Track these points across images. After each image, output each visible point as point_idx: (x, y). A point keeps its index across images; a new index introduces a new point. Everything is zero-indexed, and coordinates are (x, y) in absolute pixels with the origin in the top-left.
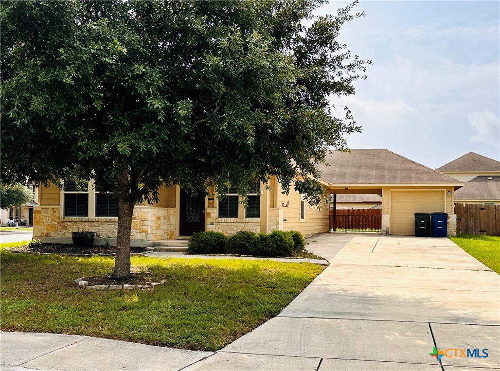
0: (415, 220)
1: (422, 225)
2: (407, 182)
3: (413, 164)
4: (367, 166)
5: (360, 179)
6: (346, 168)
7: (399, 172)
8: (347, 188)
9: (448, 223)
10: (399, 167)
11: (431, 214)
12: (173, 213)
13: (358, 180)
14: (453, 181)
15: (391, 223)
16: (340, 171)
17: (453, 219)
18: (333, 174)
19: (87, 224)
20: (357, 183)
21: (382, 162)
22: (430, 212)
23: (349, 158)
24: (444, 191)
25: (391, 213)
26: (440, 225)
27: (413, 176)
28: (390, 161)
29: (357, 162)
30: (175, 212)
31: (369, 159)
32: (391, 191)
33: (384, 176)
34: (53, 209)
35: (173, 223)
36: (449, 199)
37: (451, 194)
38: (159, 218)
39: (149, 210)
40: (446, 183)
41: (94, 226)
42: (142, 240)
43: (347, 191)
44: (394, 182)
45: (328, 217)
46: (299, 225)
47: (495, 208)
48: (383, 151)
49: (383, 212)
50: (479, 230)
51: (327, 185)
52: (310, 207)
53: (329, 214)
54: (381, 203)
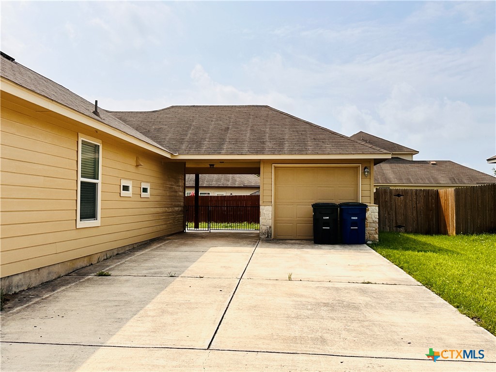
0: (314, 216)
1: (326, 223)
2: (300, 152)
3: (308, 126)
4: (237, 128)
5: (225, 147)
6: (205, 131)
7: (287, 137)
9: (367, 219)
10: (287, 131)
11: (339, 206)
13: (221, 149)
15: (275, 220)
16: (194, 134)
17: (373, 213)
18: (183, 139)
20: (220, 154)
21: (261, 122)
22: (337, 202)
23: (211, 117)
24: (357, 168)
25: (275, 202)
26: (354, 223)
27: (309, 143)
28: (273, 122)
29: (223, 122)
31: (241, 118)
32: (275, 167)
33: (263, 143)
36: (367, 181)
37: (369, 173)
44: (280, 152)
45: (180, 209)
46: (74, 234)
47: (416, 194)
48: (263, 109)
49: (261, 202)
50: (394, 225)
51: (169, 156)
52: (124, 193)
53: (182, 204)
54: (259, 187)
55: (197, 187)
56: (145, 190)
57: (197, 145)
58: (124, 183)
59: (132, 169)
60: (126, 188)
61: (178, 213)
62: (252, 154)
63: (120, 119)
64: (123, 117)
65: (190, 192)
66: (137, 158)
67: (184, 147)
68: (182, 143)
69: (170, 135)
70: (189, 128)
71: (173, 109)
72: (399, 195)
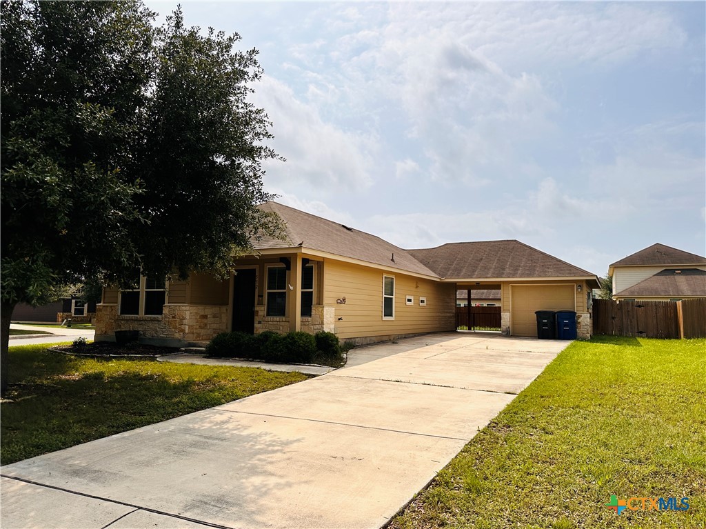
0: (537, 319)
1: (545, 325)
2: (529, 276)
3: (542, 255)
4: (488, 259)
5: (476, 273)
6: (465, 262)
7: (522, 265)
8: (478, 283)
9: (579, 323)
10: (524, 259)
11: (557, 312)
12: (225, 311)
14: (582, 273)
15: (512, 323)
16: (457, 264)
17: (585, 319)
18: (450, 268)
19: (136, 322)
20: (472, 278)
21: (507, 254)
22: (556, 310)
23: (472, 251)
25: (512, 310)
26: (566, 325)
27: (538, 269)
28: (516, 253)
29: (480, 254)
30: (227, 310)
31: (493, 251)
32: (512, 286)
33: (504, 269)
34: (111, 307)
35: (224, 321)
36: (580, 296)
37: (582, 290)
38: (205, 317)
39: (187, 308)
40: (575, 276)
41: (142, 324)
42: (180, 340)
43: (478, 286)
44: (513, 276)
45: (452, 315)
46: (381, 323)
47: (656, 305)
48: (512, 242)
49: (502, 310)
50: (636, 330)
51: (438, 280)
52: (408, 303)
53: (454, 311)
54: (500, 299)
55: (469, 299)
56: (422, 301)
57: (458, 272)
58: (408, 297)
59: (414, 289)
60: (409, 300)
61: (450, 317)
62: (494, 277)
63: (411, 255)
64: (413, 253)
65: (463, 304)
66: (417, 283)
67: (449, 273)
68: (448, 271)
69: (442, 265)
70: (455, 260)
71: (447, 246)
72: (640, 306)
